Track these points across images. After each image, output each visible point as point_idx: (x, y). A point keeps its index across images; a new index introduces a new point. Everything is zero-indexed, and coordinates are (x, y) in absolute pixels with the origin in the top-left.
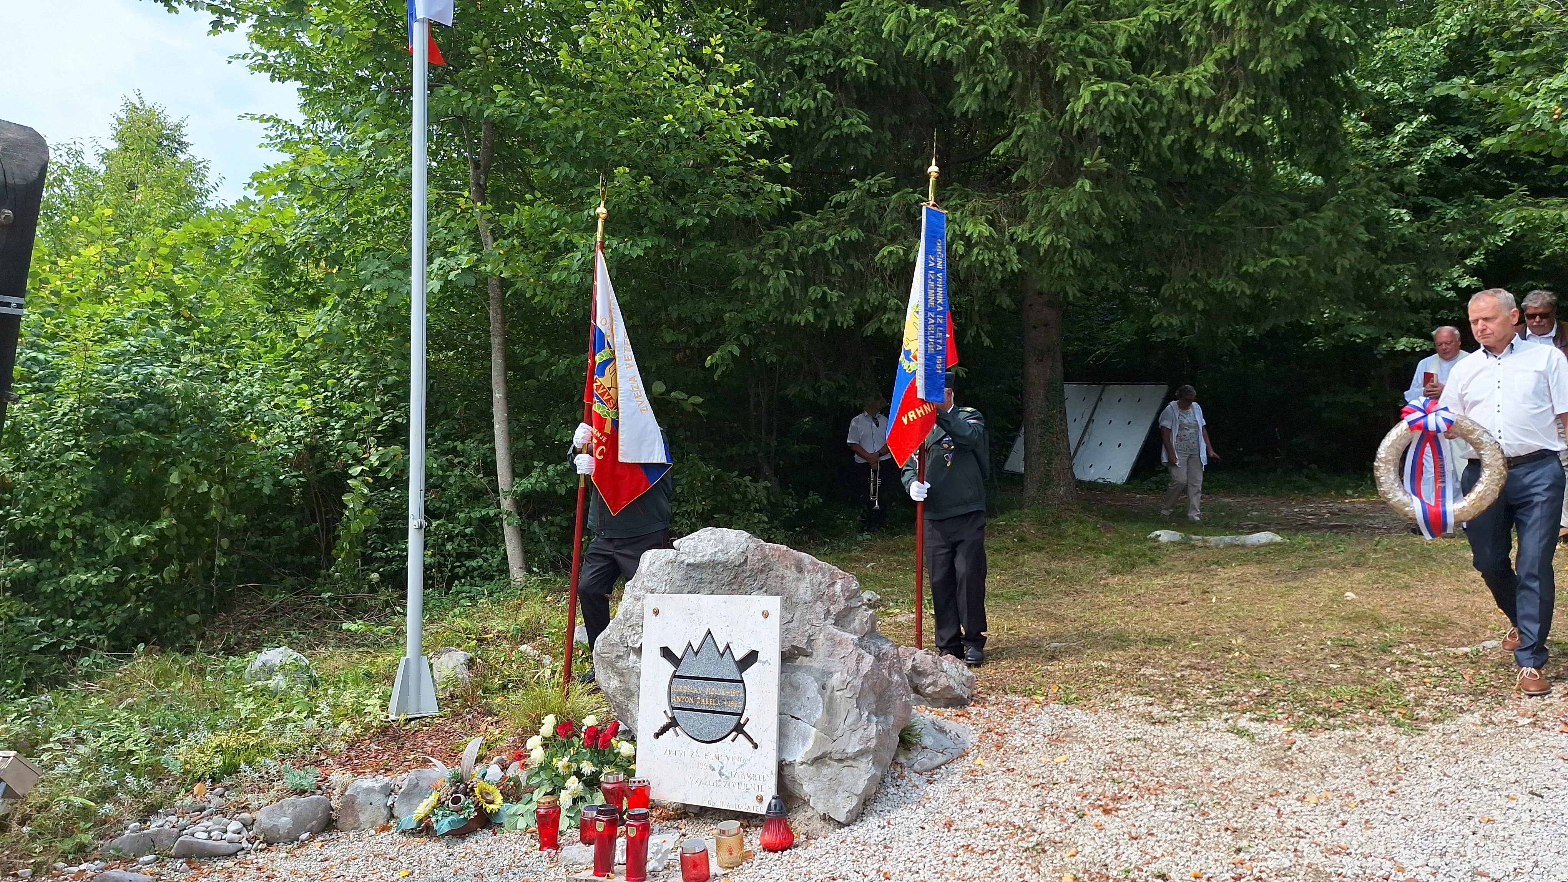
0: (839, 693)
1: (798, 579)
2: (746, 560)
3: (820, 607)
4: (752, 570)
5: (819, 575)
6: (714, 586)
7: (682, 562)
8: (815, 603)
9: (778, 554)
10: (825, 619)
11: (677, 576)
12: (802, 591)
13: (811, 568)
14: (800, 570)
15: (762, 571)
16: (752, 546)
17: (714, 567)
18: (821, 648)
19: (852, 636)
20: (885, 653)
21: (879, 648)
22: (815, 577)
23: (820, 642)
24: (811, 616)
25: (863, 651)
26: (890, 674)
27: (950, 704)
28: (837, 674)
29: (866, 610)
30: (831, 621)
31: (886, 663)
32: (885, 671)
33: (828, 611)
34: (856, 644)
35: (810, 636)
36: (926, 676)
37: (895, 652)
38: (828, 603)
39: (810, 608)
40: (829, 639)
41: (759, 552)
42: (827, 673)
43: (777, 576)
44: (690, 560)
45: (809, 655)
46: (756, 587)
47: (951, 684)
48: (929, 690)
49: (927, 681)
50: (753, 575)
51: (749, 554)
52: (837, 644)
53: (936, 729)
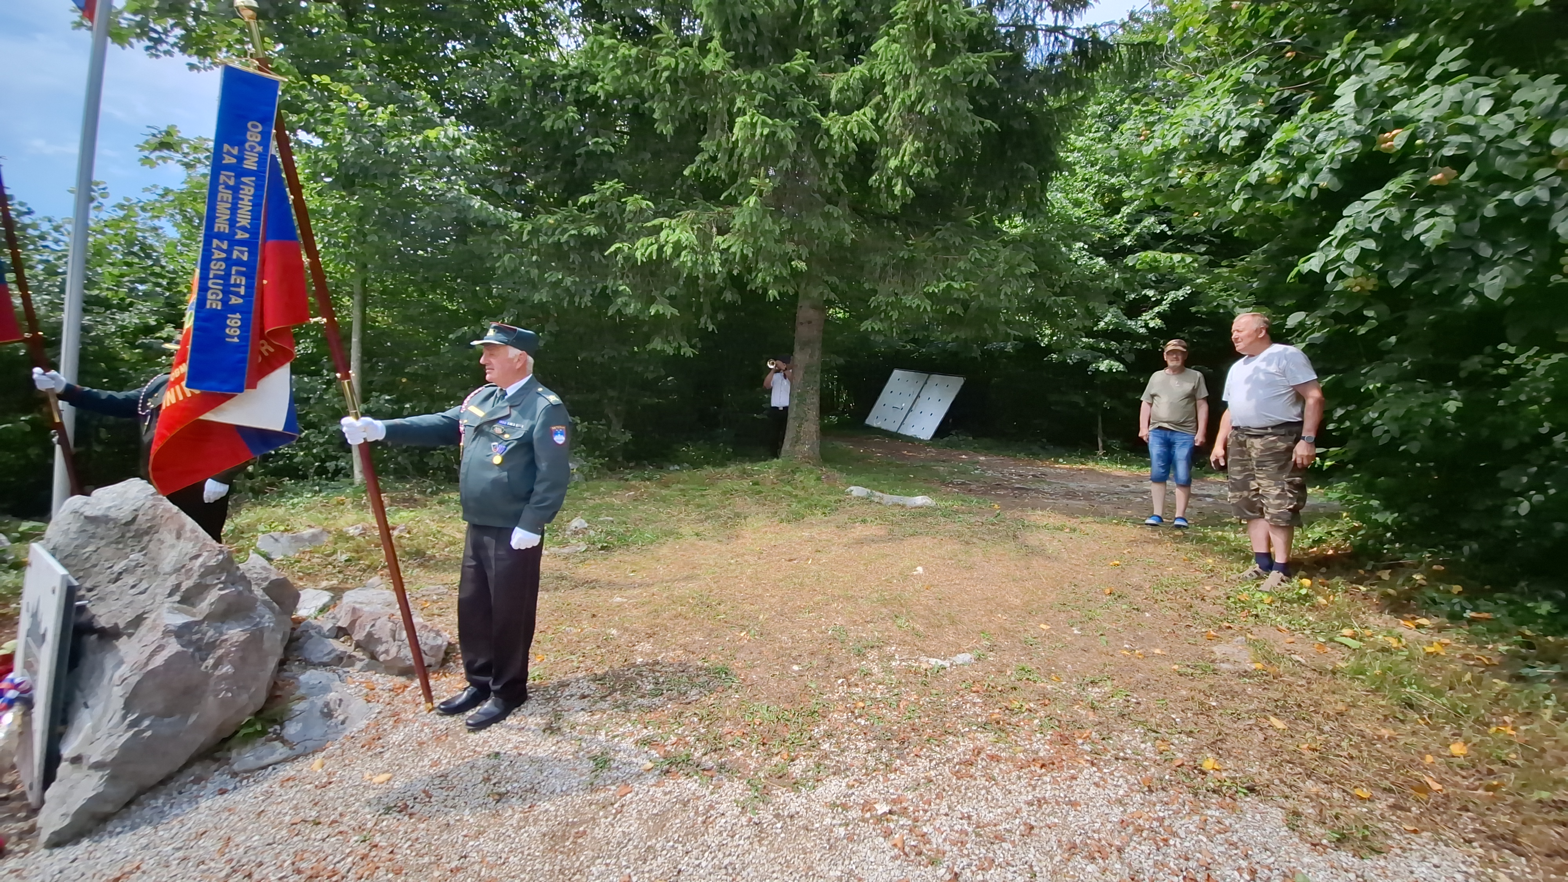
0: (116, 689)
1: (173, 546)
2: (134, 519)
3: (172, 581)
4: (136, 531)
5: (191, 545)
6: (103, 542)
7: (83, 514)
8: (170, 574)
9: (167, 515)
10: (170, 595)
11: (74, 527)
12: (167, 560)
13: (188, 534)
14: (179, 537)
15: (147, 532)
16: (148, 504)
17: (107, 523)
18: (143, 630)
19: (180, 620)
20: (226, 640)
21: (221, 634)
22: (187, 547)
23: (148, 623)
24: (158, 590)
25: (173, 640)
26: (216, 666)
27: (406, 672)
28: (124, 667)
29: (220, 589)
30: (177, 598)
31: (220, 652)
32: (210, 662)
33: (178, 587)
34: (170, 631)
35: (144, 613)
36: (382, 643)
37: (242, 639)
38: (183, 577)
39: (165, 580)
40: (154, 620)
41: (151, 512)
42: (121, 662)
43: (159, 540)
44: (89, 512)
45: (130, 635)
46: (138, 548)
47: (402, 654)
48: (382, 658)
49: (381, 648)
50: (139, 535)
51: (141, 513)
52: (153, 628)
53: (322, 712)
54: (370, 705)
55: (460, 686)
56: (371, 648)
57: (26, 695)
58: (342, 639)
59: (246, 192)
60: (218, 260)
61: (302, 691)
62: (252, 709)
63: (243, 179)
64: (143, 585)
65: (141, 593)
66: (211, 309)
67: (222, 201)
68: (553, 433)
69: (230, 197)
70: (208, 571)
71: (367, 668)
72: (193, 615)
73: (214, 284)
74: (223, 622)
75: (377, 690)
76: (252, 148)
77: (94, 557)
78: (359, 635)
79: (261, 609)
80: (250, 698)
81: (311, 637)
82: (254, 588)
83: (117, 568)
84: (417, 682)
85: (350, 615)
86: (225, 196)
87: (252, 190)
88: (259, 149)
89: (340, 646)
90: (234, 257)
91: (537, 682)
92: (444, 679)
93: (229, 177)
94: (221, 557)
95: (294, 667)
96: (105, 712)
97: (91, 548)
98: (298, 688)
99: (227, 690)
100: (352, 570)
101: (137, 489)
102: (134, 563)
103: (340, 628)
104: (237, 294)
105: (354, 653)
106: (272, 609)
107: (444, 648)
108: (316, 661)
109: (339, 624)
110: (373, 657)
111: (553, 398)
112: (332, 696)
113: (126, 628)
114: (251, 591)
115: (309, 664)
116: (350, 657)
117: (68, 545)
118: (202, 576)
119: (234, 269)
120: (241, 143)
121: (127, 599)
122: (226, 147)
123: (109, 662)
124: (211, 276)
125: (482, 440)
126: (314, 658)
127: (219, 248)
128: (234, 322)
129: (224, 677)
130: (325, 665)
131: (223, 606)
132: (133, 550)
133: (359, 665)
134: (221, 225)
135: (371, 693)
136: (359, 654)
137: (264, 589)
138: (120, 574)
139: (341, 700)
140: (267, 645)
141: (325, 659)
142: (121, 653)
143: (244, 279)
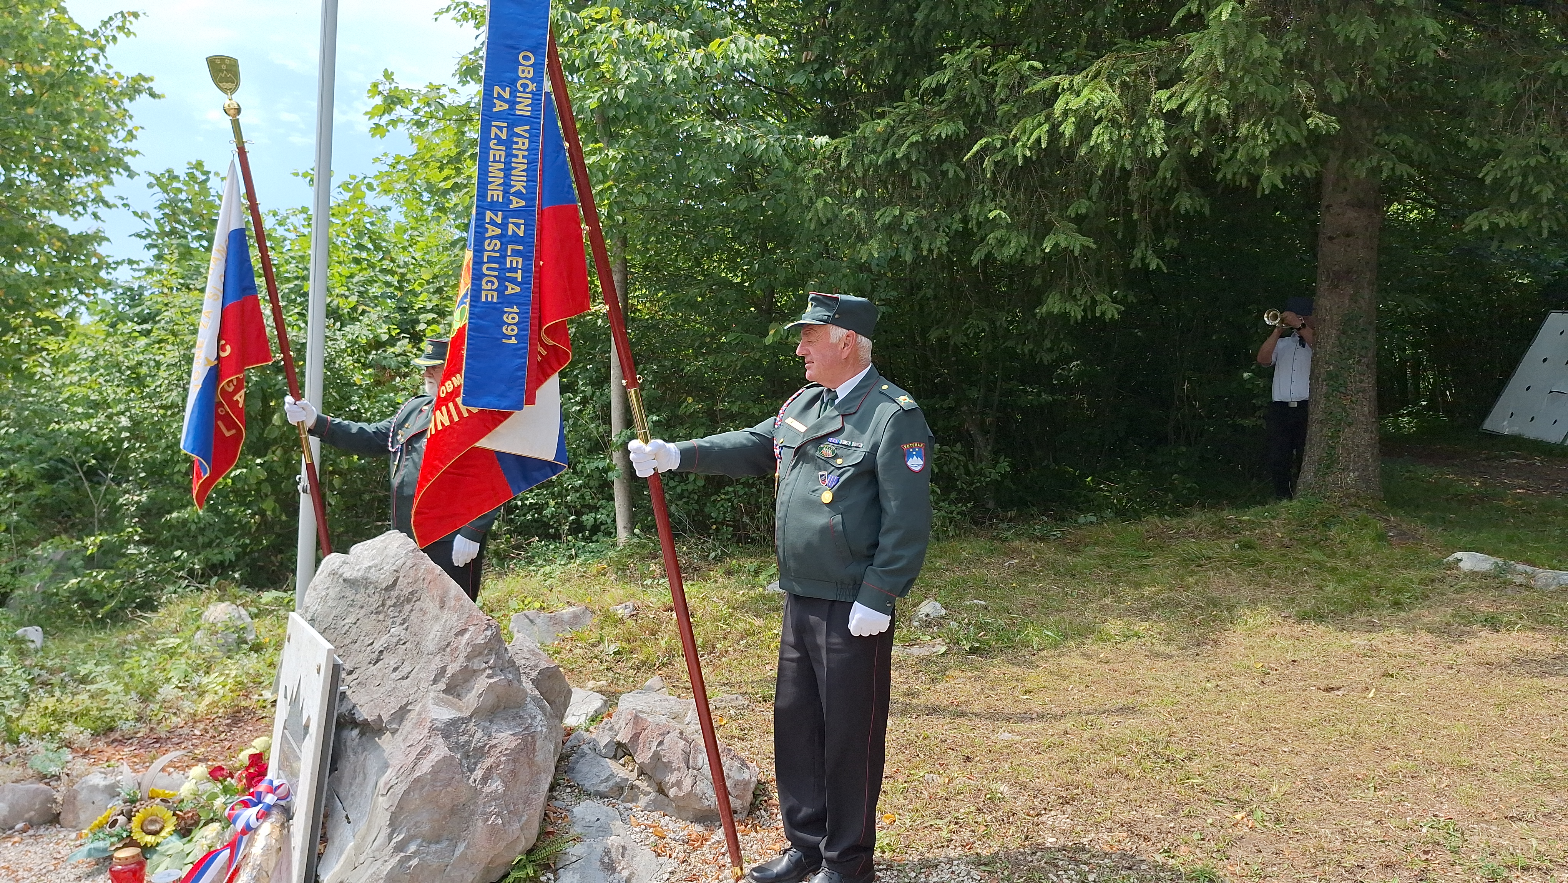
0: (381, 799)
1: (436, 618)
2: (395, 582)
3: (436, 663)
4: (398, 598)
5: (456, 616)
6: (363, 612)
7: (341, 576)
8: (434, 654)
9: (429, 578)
10: (435, 681)
12: (431, 636)
14: (442, 605)
15: (408, 601)
16: (409, 563)
17: (367, 586)
18: (407, 725)
19: (445, 714)
20: (495, 746)
21: (490, 736)
22: (452, 619)
23: (413, 715)
24: (423, 675)
25: (440, 740)
26: (485, 779)
27: (704, 818)
28: (390, 770)
29: (489, 677)
30: (442, 686)
31: (489, 761)
32: (479, 774)
33: (443, 670)
34: (437, 729)
35: (407, 704)
36: (672, 772)
37: (513, 745)
38: (448, 659)
39: (429, 662)
40: (420, 714)
41: (412, 573)
42: (386, 766)
43: (421, 610)
44: (349, 573)
45: (394, 732)
46: (399, 620)
47: (698, 790)
48: (672, 793)
49: (671, 778)
50: (399, 604)
51: (402, 574)
52: (419, 723)
53: (603, 863)
54: (661, 860)
55: (777, 847)
56: (658, 777)
57: (283, 803)
58: (622, 761)
59: (520, 146)
60: (492, 238)
61: (576, 830)
62: (523, 845)
63: (516, 130)
64: (406, 668)
65: (403, 678)
66: (487, 302)
67: (494, 161)
68: (905, 456)
69: (503, 153)
70: (476, 652)
71: (654, 806)
72: (460, 711)
73: (488, 269)
74: (491, 722)
75: (667, 840)
76: (525, 86)
77: (354, 630)
78: (643, 757)
79: (531, 706)
80: (522, 829)
81: (584, 755)
82: (523, 678)
83: (377, 646)
84: (720, 834)
85: (631, 725)
86: (498, 153)
87: (527, 141)
88: (532, 87)
89: (620, 771)
90: (510, 233)
91: (888, 855)
92: (753, 834)
93: (500, 128)
94: (489, 633)
95: (565, 796)
96: (369, 828)
97: (350, 620)
98: (572, 824)
99: (498, 815)
100: (623, 668)
101: (396, 545)
102: (395, 640)
103: (619, 744)
104: (513, 281)
105: (637, 783)
106: (541, 708)
107: (753, 786)
108: (592, 790)
109: (618, 738)
110: (661, 790)
111: (905, 400)
112: (613, 841)
113: (390, 722)
114: (519, 681)
115: (583, 793)
116: (632, 787)
117: (327, 616)
118: (468, 658)
119: (510, 248)
120: (513, 83)
121: (389, 685)
122: (497, 89)
123: (372, 764)
124: (485, 260)
125: (805, 468)
126: (587, 785)
127: (493, 223)
128: (511, 316)
129: (494, 797)
130: (603, 796)
131: (491, 700)
132: (394, 623)
133: (643, 801)
134: (495, 193)
135: (661, 843)
136: (643, 785)
137: (533, 681)
138: (381, 652)
139: (623, 847)
140: (539, 757)
141: (602, 788)
142: (386, 755)
143: (520, 260)
